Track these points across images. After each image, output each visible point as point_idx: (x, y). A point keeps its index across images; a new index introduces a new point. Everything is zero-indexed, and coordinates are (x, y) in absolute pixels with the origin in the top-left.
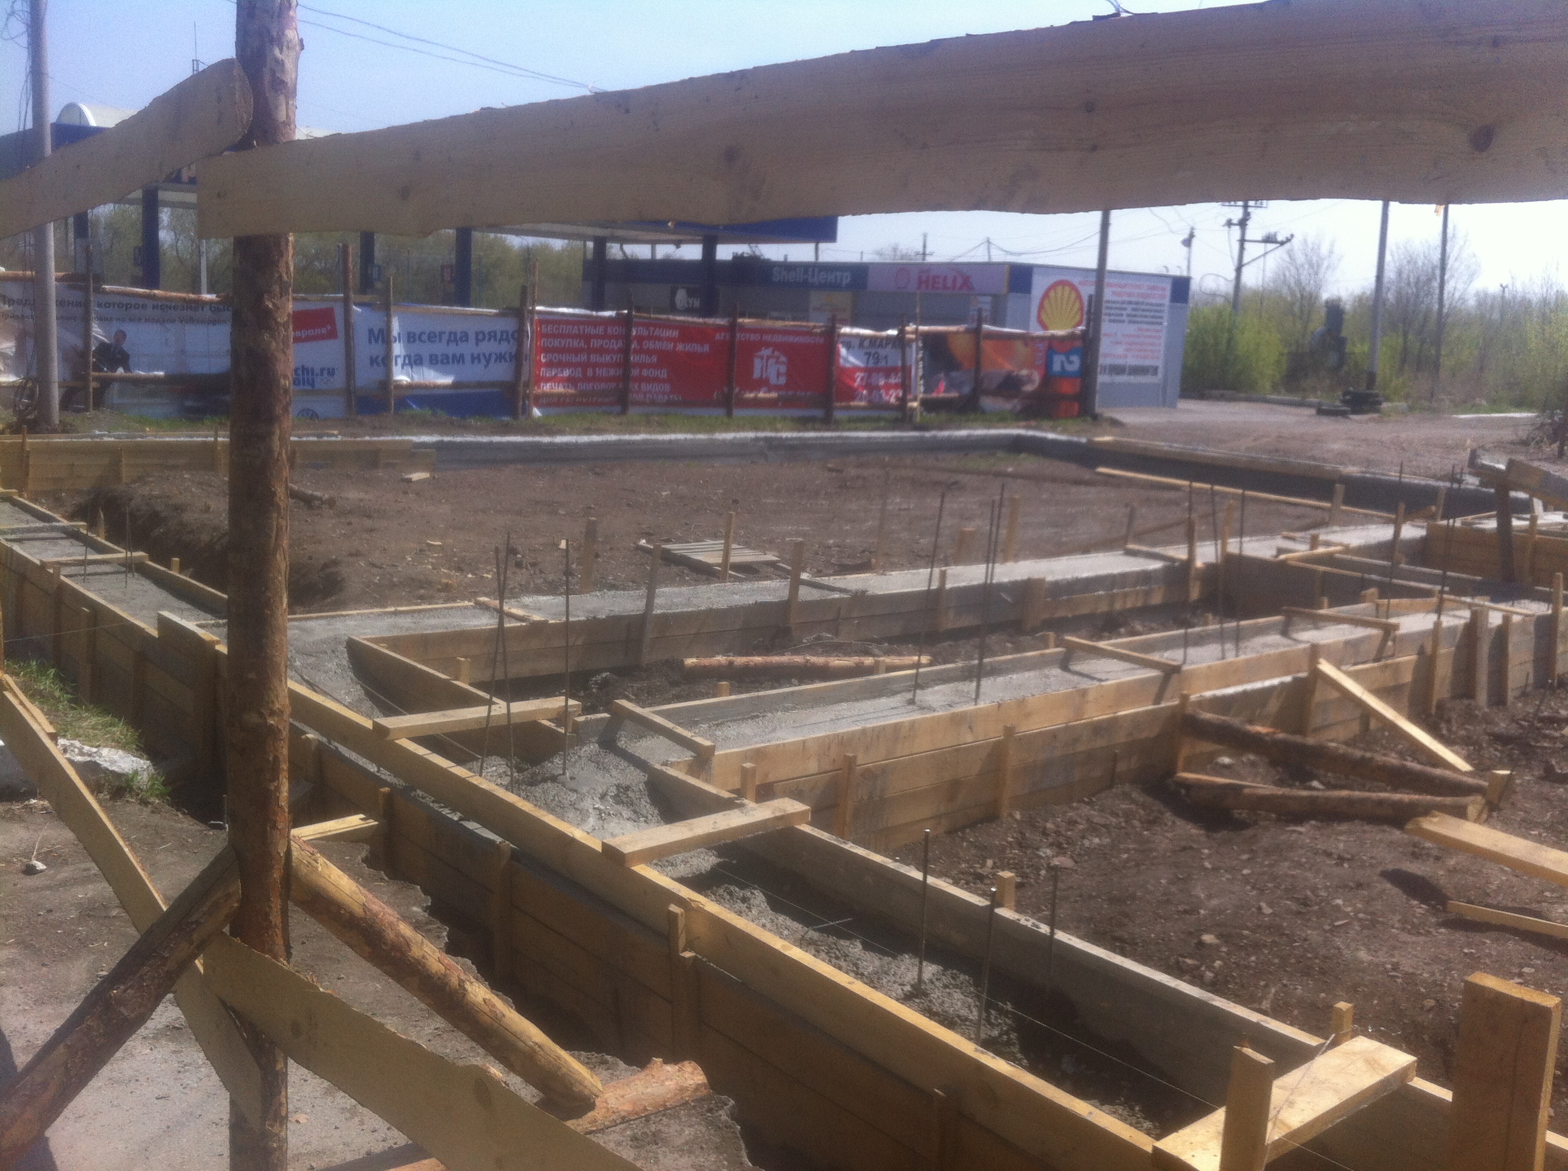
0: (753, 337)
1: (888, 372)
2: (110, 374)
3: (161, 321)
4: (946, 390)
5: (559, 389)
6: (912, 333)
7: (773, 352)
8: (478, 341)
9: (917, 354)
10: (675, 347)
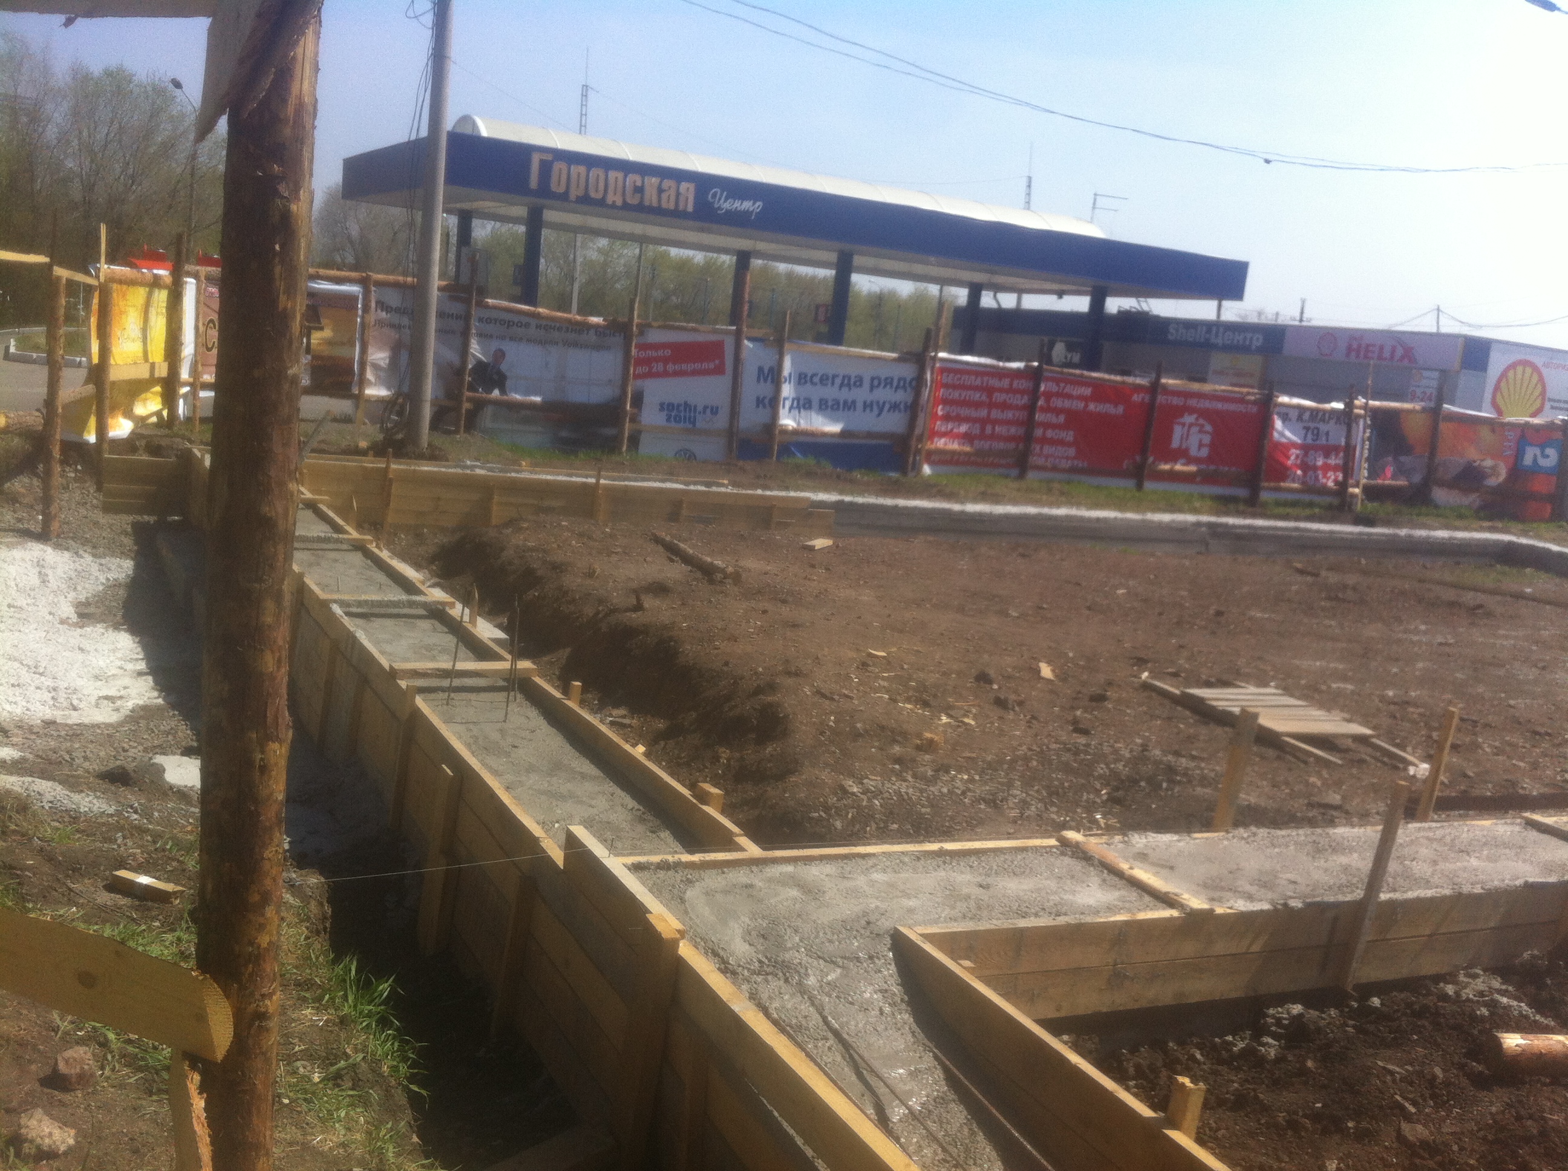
0: (1176, 401)
1: (1328, 451)
2: (484, 395)
3: (541, 342)
4: (1394, 477)
5: (954, 446)
6: (1360, 408)
7: (1197, 419)
8: (872, 388)
9: (1364, 432)
10: (1086, 406)
